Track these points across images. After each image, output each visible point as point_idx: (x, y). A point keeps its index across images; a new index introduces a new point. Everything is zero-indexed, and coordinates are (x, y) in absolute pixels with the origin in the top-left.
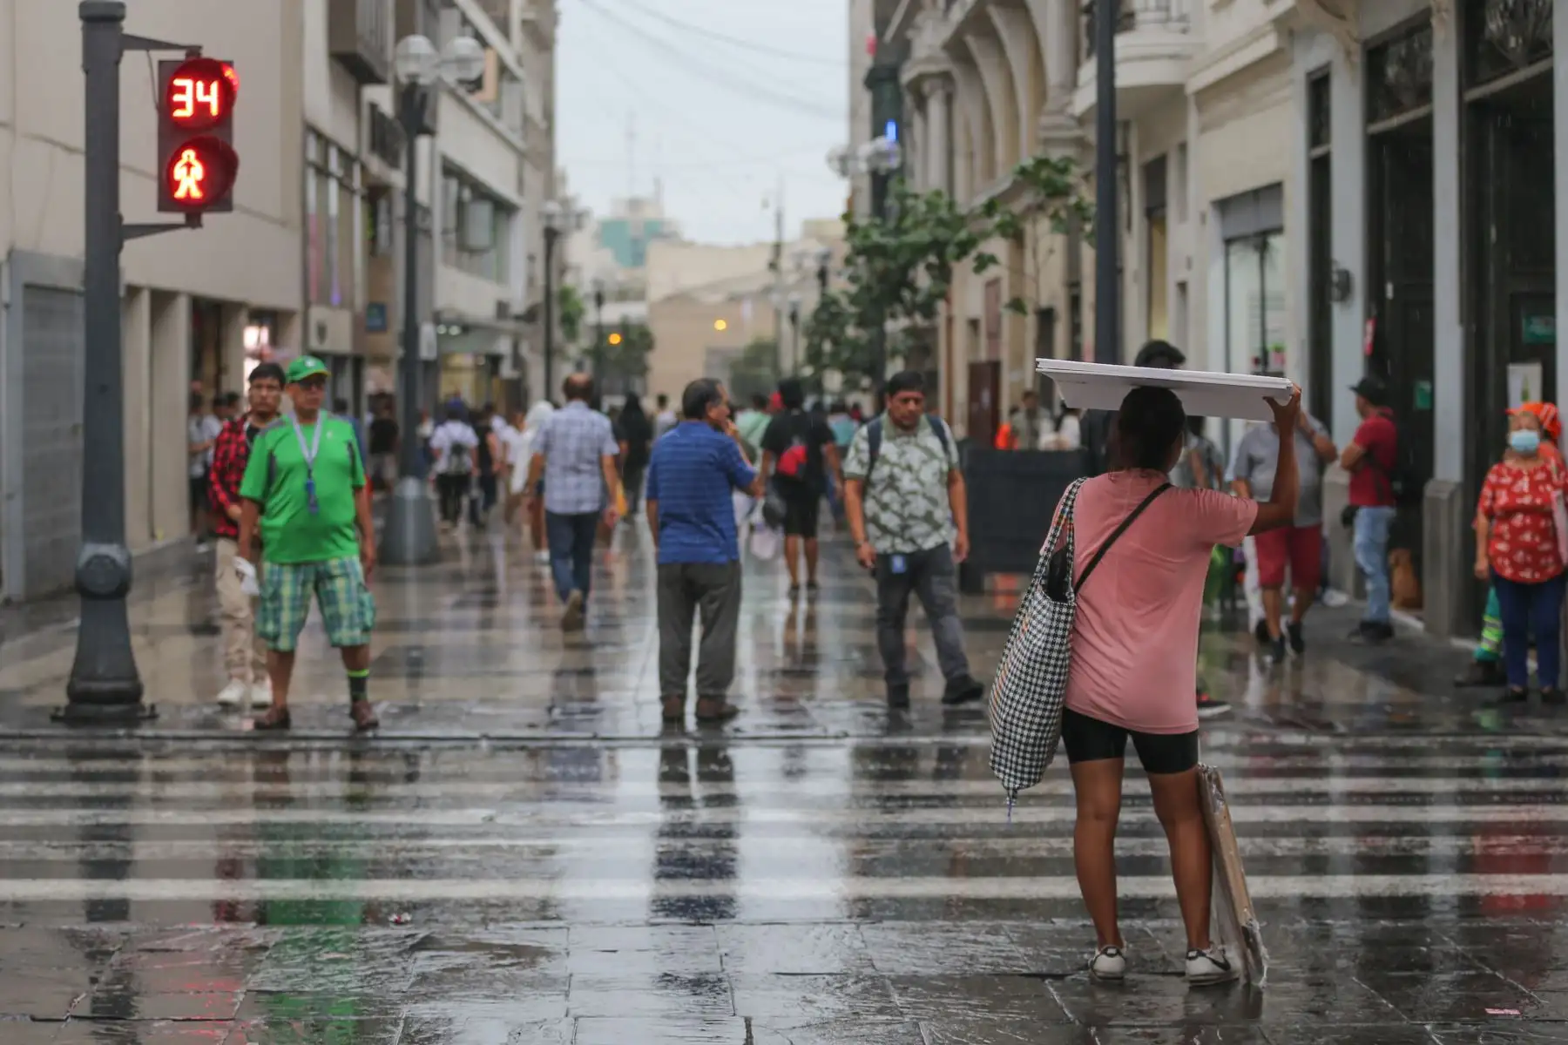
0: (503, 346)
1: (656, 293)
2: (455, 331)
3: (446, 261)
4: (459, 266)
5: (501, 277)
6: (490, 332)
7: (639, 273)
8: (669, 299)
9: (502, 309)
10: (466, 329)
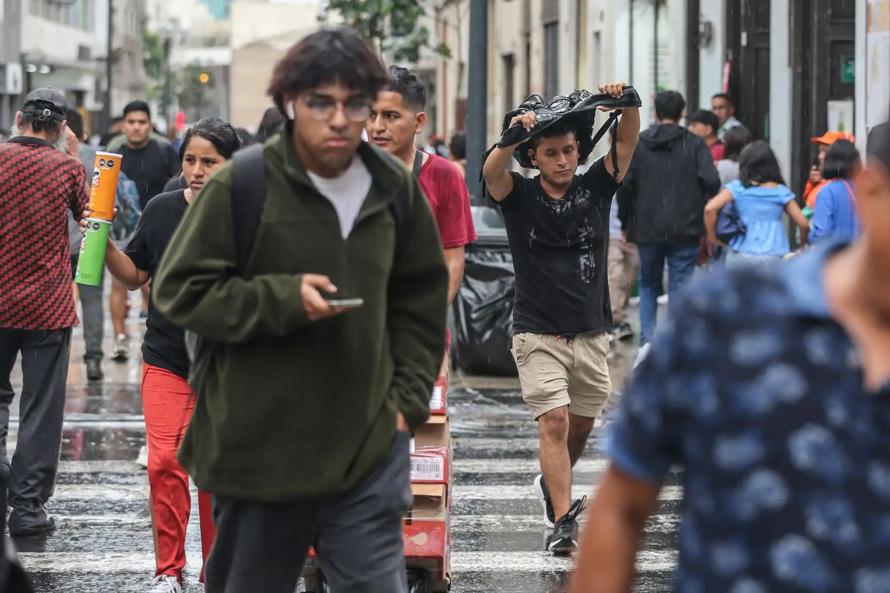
0: (87, 83)
1: (238, 41)
2: (45, 70)
3: (34, 12)
4: (47, 16)
5: (87, 26)
6: (75, 72)
7: (224, 25)
8: (249, 46)
9: (83, 52)
10: (53, 68)
